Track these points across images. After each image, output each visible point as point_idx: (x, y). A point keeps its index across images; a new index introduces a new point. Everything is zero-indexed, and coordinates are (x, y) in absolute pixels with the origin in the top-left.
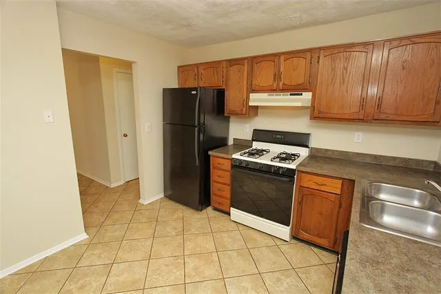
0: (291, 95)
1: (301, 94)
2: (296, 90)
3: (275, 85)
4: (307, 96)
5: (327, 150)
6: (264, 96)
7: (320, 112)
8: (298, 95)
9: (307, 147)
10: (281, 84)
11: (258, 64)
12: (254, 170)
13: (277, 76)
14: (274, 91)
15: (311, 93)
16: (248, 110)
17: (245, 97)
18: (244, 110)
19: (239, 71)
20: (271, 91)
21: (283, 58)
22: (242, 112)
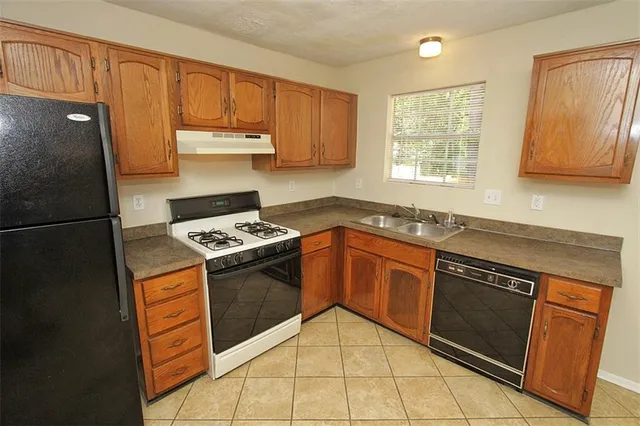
0: (247, 137)
1: (260, 137)
2: (253, 130)
3: (226, 119)
4: (266, 138)
6: (206, 136)
8: (256, 137)
9: (259, 209)
10: (234, 119)
11: (191, 76)
13: (228, 106)
14: (222, 128)
15: (269, 136)
16: (176, 162)
17: (168, 136)
18: (170, 162)
19: (146, 79)
20: (218, 128)
21: (232, 76)
22: (167, 167)
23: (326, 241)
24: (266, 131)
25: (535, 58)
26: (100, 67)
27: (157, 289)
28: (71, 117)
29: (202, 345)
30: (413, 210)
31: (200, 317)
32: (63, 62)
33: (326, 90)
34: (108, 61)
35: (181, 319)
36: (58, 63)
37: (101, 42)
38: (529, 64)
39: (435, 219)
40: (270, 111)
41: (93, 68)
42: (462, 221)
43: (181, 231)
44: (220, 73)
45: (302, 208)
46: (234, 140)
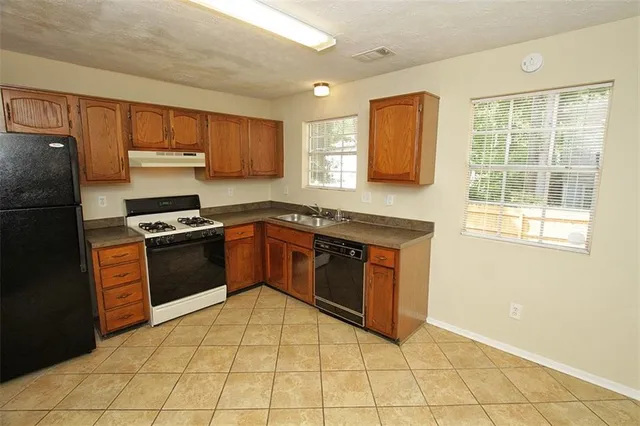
0: (184, 154)
1: (195, 155)
2: (190, 149)
3: (167, 142)
4: (201, 156)
5: (210, 208)
6: (152, 154)
7: (215, 172)
8: (192, 155)
9: (199, 208)
10: (174, 142)
11: (140, 114)
12: (182, 242)
13: (168, 133)
14: (165, 149)
15: (204, 154)
16: (128, 173)
17: (122, 155)
18: (123, 173)
19: (105, 117)
20: (161, 149)
21: (172, 113)
22: (120, 176)
23: (250, 231)
24: (201, 151)
25: (371, 101)
26: (74, 111)
27: (109, 256)
28: (51, 145)
29: (143, 300)
30: (317, 208)
31: (141, 280)
32: (49, 109)
33: (252, 119)
34: (79, 107)
35: (126, 279)
36: (45, 110)
37: (74, 95)
38: (368, 106)
39: (329, 214)
40: (203, 136)
41: (69, 111)
42: (348, 215)
43: (134, 222)
44: (162, 110)
45: (240, 209)
46: (166, 157)
